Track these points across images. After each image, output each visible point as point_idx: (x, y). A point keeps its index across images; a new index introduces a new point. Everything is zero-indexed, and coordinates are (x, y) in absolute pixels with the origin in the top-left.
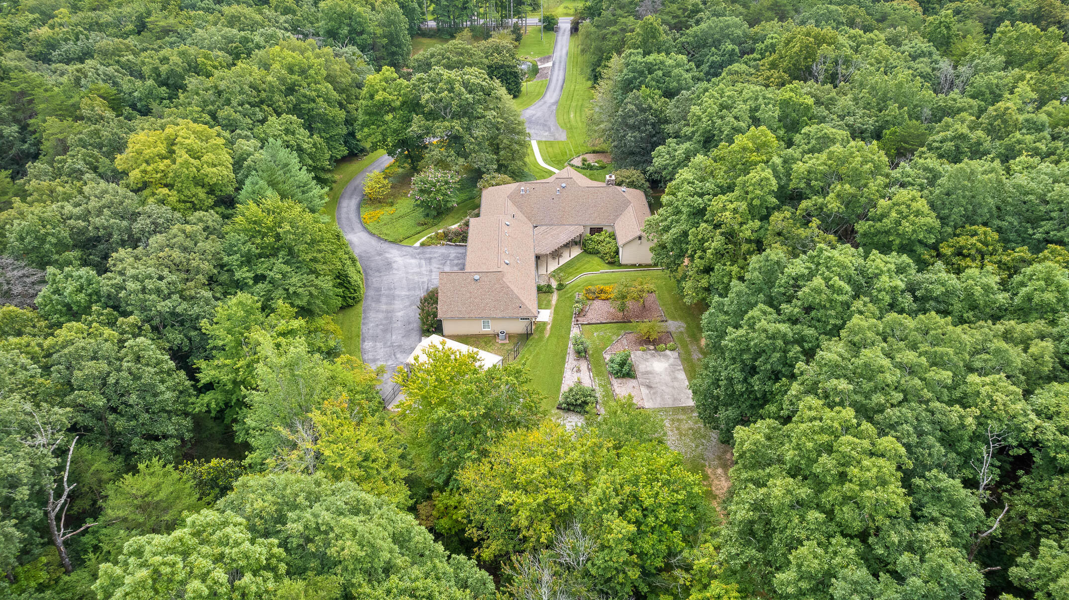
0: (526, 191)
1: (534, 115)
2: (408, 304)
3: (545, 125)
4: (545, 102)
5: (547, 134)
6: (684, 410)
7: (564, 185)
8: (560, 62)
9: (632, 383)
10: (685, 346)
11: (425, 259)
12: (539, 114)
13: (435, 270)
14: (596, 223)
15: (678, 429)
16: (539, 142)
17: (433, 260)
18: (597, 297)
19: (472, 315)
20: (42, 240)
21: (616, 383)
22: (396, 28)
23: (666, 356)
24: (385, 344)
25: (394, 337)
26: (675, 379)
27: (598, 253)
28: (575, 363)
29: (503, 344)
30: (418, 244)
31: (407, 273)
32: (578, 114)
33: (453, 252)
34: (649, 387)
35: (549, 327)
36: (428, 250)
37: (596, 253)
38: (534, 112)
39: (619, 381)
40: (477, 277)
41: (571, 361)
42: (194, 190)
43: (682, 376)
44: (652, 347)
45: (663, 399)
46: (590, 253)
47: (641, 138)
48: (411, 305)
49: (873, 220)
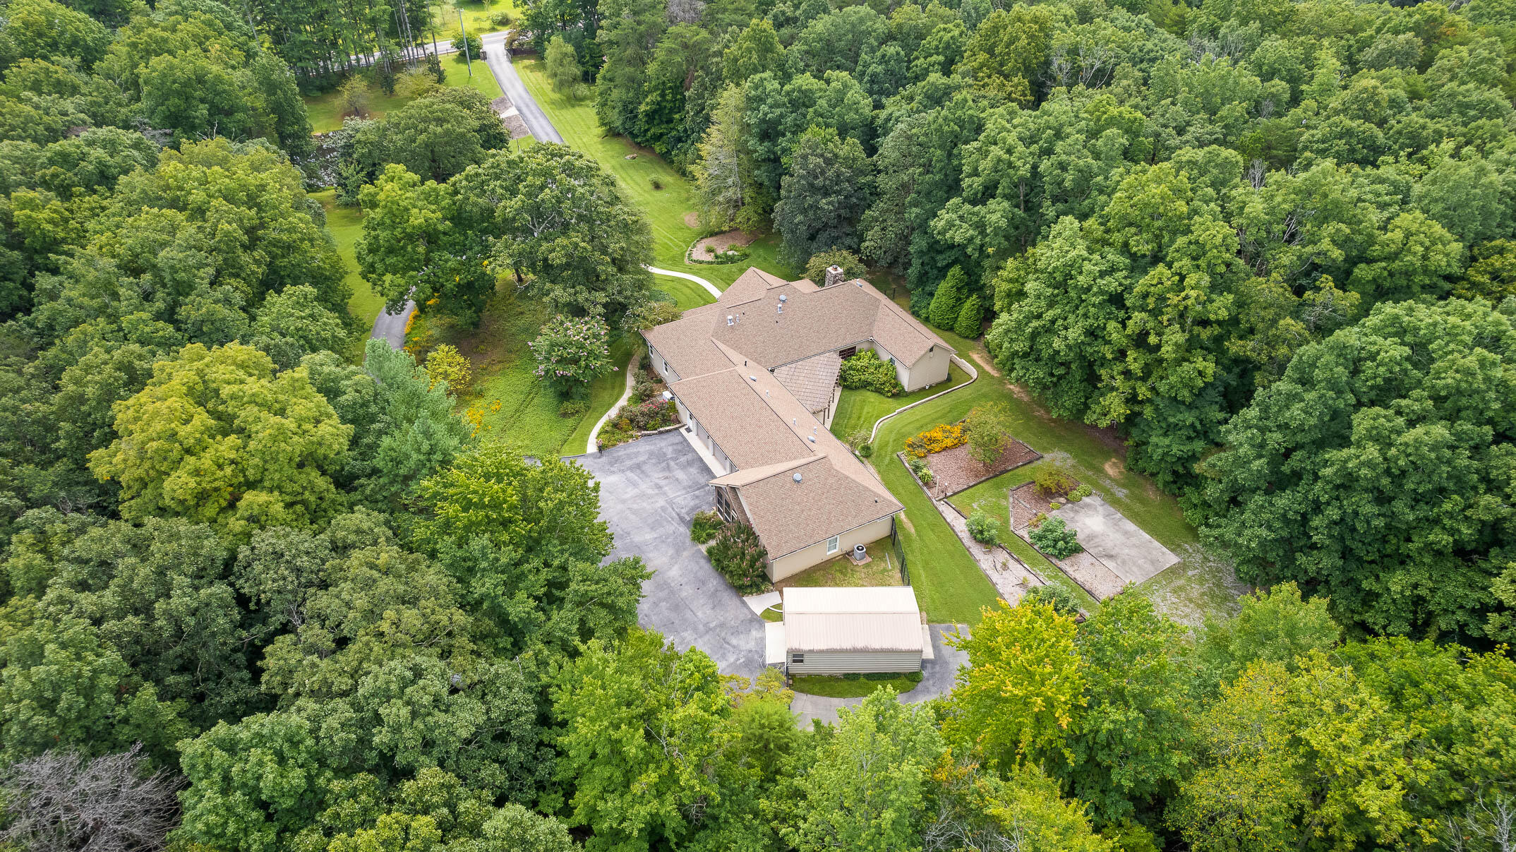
0: (734, 320)
2: (671, 552)
6: (1173, 572)
7: (783, 297)
8: (527, 106)
9: (1083, 558)
10: (1096, 485)
11: (631, 469)
13: (662, 483)
14: (845, 344)
15: (1191, 601)
17: (645, 468)
18: (929, 451)
21: (1065, 565)
22: (285, 93)
23: (1088, 506)
24: (695, 630)
25: (700, 614)
26: (1126, 533)
27: (870, 384)
28: (990, 557)
29: (867, 565)
30: (592, 448)
31: (624, 501)
33: (664, 444)
34: (1110, 557)
35: (903, 516)
36: (621, 450)
39: (1067, 561)
40: (798, 476)
41: (983, 558)
43: (1130, 526)
44: (1062, 500)
45: (1140, 567)
47: (839, 203)
48: (678, 552)
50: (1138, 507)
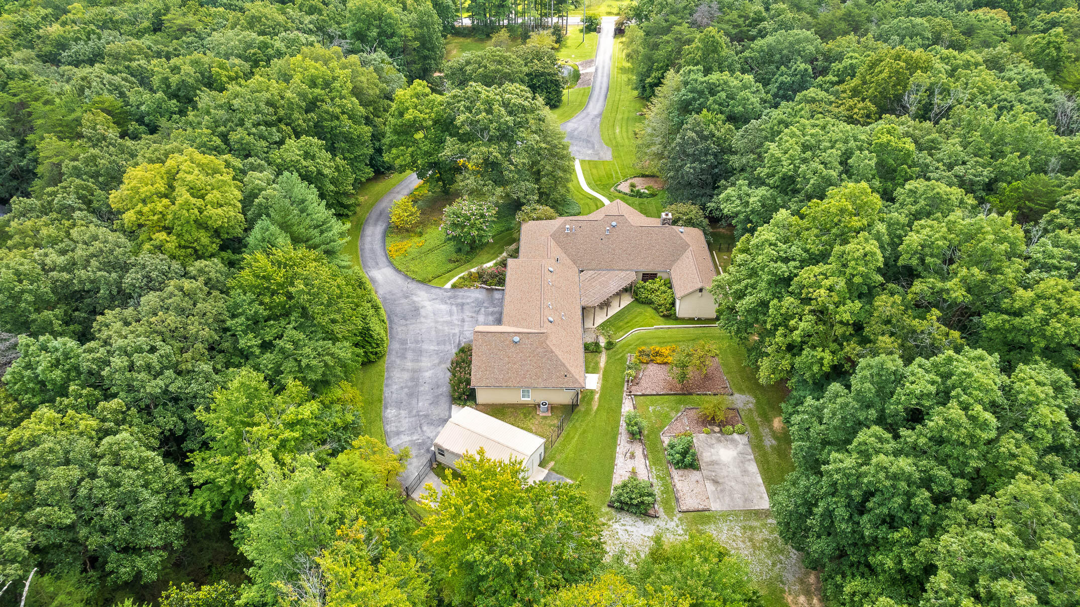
0: (571, 229)
1: (576, 129)
2: (437, 361)
3: (588, 141)
4: (588, 114)
5: (590, 152)
6: (758, 514)
7: (614, 223)
8: (603, 67)
9: (695, 475)
10: (755, 428)
11: (457, 305)
12: (581, 128)
13: (467, 319)
14: (649, 269)
15: (751, 540)
16: (582, 162)
17: (465, 307)
18: (652, 361)
19: (510, 384)
20: (17, 298)
21: (676, 474)
22: (429, 29)
23: (733, 441)
24: (410, 412)
25: (420, 404)
26: (745, 472)
27: (652, 302)
28: (628, 446)
29: (545, 418)
30: (448, 285)
31: (437, 322)
32: (624, 129)
33: (488, 297)
34: (715, 482)
35: (597, 396)
36: (460, 293)
37: (650, 303)
38: (576, 126)
39: (681, 472)
40: (517, 339)
41: (623, 444)
42: (196, 234)
43: (753, 468)
44: (717, 429)
45: (732, 499)
46: (643, 303)
47: (701, 169)
48: (440, 363)
49: (1009, 314)
50: (774, 458)
